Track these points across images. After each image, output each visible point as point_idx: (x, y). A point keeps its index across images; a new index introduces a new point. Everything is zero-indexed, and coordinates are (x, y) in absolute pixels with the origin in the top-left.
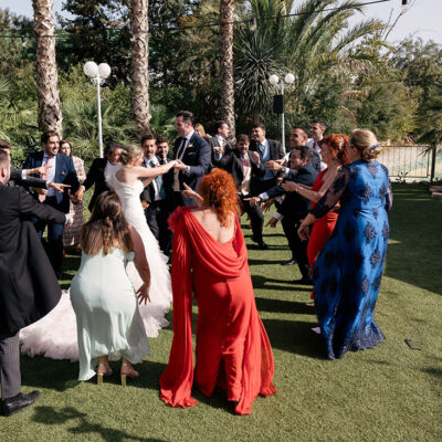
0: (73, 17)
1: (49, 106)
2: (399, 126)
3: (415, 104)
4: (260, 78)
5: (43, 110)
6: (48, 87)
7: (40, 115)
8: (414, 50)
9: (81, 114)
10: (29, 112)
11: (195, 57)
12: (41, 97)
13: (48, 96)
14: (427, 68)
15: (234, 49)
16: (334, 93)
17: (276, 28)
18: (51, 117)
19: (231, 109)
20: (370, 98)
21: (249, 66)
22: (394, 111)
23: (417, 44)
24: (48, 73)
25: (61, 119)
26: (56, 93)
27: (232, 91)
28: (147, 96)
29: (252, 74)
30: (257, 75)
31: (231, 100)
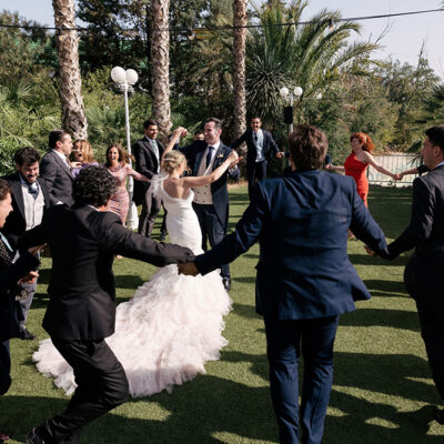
0: (85, 25)
1: (73, 112)
2: (382, 136)
3: (395, 118)
4: (269, 91)
5: (67, 117)
6: (72, 92)
7: (64, 122)
8: (392, 71)
9: (103, 121)
10: (52, 118)
11: (207, 69)
12: (64, 103)
13: (72, 102)
14: (403, 86)
15: (246, 63)
16: (335, 106)
17: (284, 44)
18: (76, 123)
19: (244, 119)
20: (361, 111)
21: (260, 79)
22: (380, 124)
23: (395, 65)
24: (71, 78)
25: (86, 126)
26: (80, 99)
27: (244, 102)
28: (168, 105)
29: (263, 86)
30: (267, 87)
31: (243, 110)
